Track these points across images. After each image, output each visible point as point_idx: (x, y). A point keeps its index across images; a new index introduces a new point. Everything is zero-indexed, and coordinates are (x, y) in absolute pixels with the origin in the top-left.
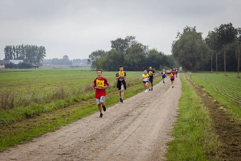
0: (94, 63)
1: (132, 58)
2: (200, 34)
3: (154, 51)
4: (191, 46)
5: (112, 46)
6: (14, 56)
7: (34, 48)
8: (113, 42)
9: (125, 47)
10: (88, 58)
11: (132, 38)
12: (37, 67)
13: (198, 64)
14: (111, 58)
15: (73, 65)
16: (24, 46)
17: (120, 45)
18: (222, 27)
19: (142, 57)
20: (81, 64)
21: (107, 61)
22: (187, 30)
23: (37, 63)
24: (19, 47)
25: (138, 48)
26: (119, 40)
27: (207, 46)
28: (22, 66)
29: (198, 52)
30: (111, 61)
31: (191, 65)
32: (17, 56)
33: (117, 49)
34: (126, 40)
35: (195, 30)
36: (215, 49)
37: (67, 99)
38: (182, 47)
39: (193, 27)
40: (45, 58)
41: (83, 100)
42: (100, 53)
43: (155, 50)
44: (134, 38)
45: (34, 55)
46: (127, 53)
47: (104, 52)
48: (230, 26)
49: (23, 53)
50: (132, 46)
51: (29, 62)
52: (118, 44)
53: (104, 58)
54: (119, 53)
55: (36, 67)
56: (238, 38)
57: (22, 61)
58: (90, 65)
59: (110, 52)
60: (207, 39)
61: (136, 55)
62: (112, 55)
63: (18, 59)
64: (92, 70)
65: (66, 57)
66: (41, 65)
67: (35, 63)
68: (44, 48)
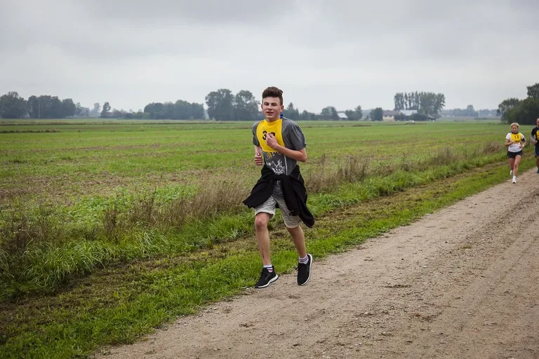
0: (504, 115)
5: (529, 94)
6: (406, 105)
7: (431, 96)
8: (529, 88)
10: (498, 108)
12: (434, 119)
14: (526, 108)
15: (479, 116)
16: (418, 93)
20: (490, 115)
21: (522, 112)
23: (434, 114)
24: (413, 94)
28: (416, 117)
30: (526, 112)
32: (410, 105)
33: (535, 97)
37: (454, 165)
40: (444, 108)
41: (478, 165)
42: (513, 102)
45: (430, 104)
47: (517, 100)
49: (417, 101)
51: (424, 113)
52: (536, 90)
53: (518, 109)
54: (537, 101)
55: (432, 119)
57: (415, 112)
58: (500, 117)
59: (525, 101)
62: (528, 105)
63: (410, 109)
64: (502, 124)
65: (470, 107)
66: (439, 116)
67: (431, 114)
68: (443, 95)
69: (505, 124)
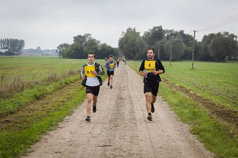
0: (60, 53)
1: (88, 49)
2: (138, 33)
3: (104, 45)
4: (133, 41)
5: (74, 41)
6: (2, 46)
7: (16, 41)
8: (75, 38)
9: (83, 41)
10: (56, 49)
11: (88, 35)
12: (18, 55)
13: (137, 54)
14: (73, 49)
15: (44, 53)
16: (9, 39)
17: (79, 40)
18: (155, 28)
19: (96, 49)
20: (50, 53)
21: (71, 51)
22: (129, 30)
23: (18, 52)
24: (5, 40)
25: (93, 43)
26: (80, 36)
27: (144, 42)
28: (7, 54)
29: (137, 46)
30: (73, 51)
31: (132, 55)
32: (4, 46)
33: (78, 43)
34: (84, 36)
35: (135, 30)
36: (149, 44)
38: (126, 43)
39: (134, 28)
40: (24, 48)
42: (65, 45)
43: (106, 44)
44: (90, 35)
45: (16, 45)
46: (85, 45)
47: (68, 45)
48: (160, 28)
49: (8, 44)
50: (89, 40)
51: (12, 51)
52: (79, 39)
53: (69, 49)
54: (79, 45)
55: (17, 55)
56: (165, 37)
57: (7, 50)
58: (58, 54)
59: (72, 45)
60: (143, 37)
61: (92, 47)
62: (74, 47)
63: (4, 48)
64: (59, 58)
65: (39, 47)
66: (21, 53)
67: (17, 51)
68: (23, 41)
69: (61, 58)
